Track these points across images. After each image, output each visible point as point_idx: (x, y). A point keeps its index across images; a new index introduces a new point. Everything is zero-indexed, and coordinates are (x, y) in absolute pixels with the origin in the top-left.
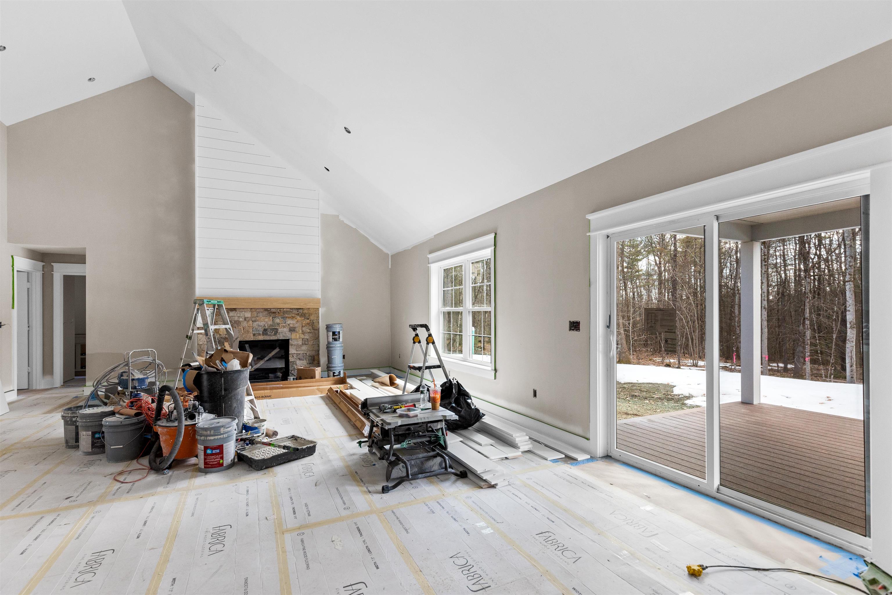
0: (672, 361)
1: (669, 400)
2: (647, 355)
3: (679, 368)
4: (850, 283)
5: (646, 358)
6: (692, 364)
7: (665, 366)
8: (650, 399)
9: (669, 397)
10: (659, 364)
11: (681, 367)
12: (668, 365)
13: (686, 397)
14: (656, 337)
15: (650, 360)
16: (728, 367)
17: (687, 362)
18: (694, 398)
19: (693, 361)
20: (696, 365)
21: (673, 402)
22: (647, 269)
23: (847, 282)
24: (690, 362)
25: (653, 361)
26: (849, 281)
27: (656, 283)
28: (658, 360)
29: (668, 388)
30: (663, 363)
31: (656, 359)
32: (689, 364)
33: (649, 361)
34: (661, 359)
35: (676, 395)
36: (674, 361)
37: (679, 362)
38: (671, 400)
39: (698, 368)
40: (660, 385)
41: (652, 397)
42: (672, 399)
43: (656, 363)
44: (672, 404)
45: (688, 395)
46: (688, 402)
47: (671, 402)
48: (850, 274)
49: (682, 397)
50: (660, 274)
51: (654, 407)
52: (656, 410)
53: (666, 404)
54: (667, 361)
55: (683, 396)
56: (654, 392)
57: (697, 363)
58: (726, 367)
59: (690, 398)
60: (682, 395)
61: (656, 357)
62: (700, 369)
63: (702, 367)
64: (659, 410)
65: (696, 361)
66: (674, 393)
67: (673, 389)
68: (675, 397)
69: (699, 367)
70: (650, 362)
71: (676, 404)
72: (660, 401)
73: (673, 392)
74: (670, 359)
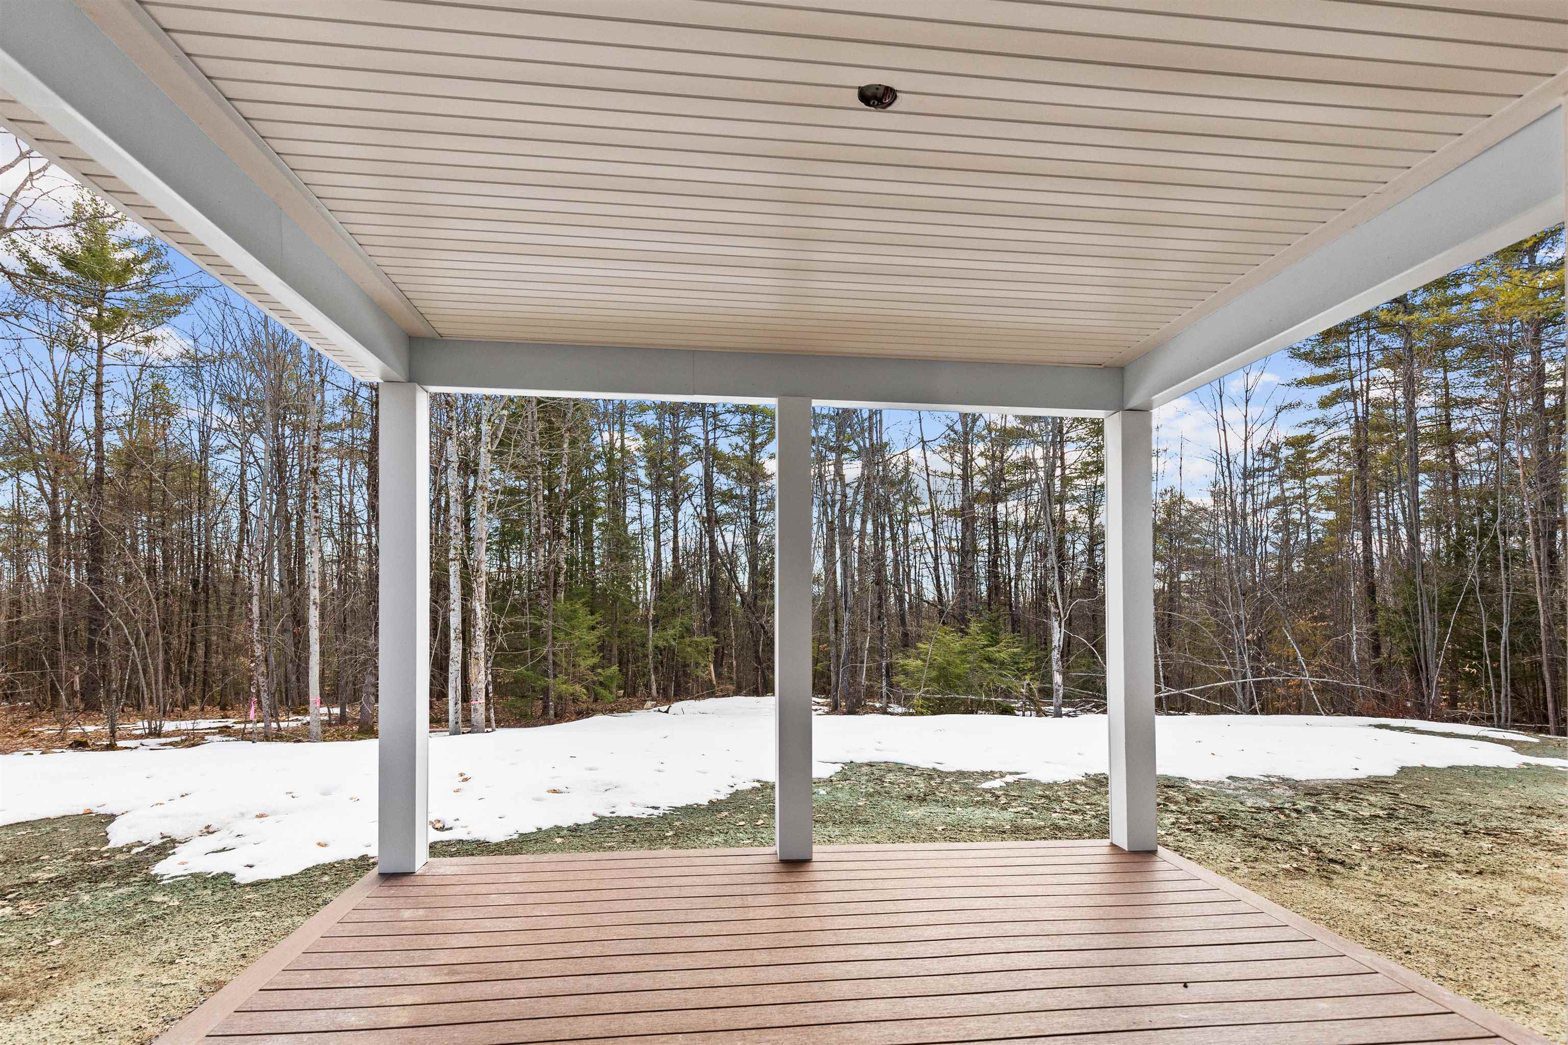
0: (90, 729)
1: (96, 877)
2: (14, 722)
3: (111, 747)
4: (456, 562)
5: (9, 730)
6: (147, 731)
7: (71, 746)
8: (18, 899)
9: (96, 863)
10: (48, 746)
11: (120, 744)
12: (80, 745)
13: (152, 849)
14: (43, 675)
15: (23, 734)
16: (229, 727)
17: (131, 726)
18: (180, 849)
19: (150, 725)
20: (156, 733)
21: (111, 885)
22: (16, 505)
23: (452, 560)
24: (141, 726)
25: (33, 736)
26: (454, 560)
27: (44, 541)
28: (49, 730)
29: (89, 830)
30: (63, 739)
31: (40, 729)
32: (138, 732)
33: (19, 736)
34: (58, 726)
35: (120, 850)
36: (96, 728)
37: (113, 732)
38: (104, 879)
39: (163, 740)
40: (58, 825)
41: (29, 884)
42: (105, 873)
43: (41, 740)
44: (110, 895)
45: (157, 842)
46: (167, 868)
47: (103, 885)
48: (455, 548)
49: (141, 853)
50: (55, 518)
51: (37, 932)
52: (45, 941)
53: (86, 898)
54: (75, 731)
55: (142, 849)
56: (37, 860)
57: (161, 727)
58: (227, 727)
59: (165, 849)
60: (140, 844)
61: (41, 725)
62: (169, 740)
63: (171, 736)
64: (56, 942)
65: (158, 723)
66: (111, 845)
67: (108, 829)
68: (118, 857)
69: (164, 737)
70: (21, 739)
71: (124, 890)
72: (59, 892)
73: (108, 842)
74: (84, 725)
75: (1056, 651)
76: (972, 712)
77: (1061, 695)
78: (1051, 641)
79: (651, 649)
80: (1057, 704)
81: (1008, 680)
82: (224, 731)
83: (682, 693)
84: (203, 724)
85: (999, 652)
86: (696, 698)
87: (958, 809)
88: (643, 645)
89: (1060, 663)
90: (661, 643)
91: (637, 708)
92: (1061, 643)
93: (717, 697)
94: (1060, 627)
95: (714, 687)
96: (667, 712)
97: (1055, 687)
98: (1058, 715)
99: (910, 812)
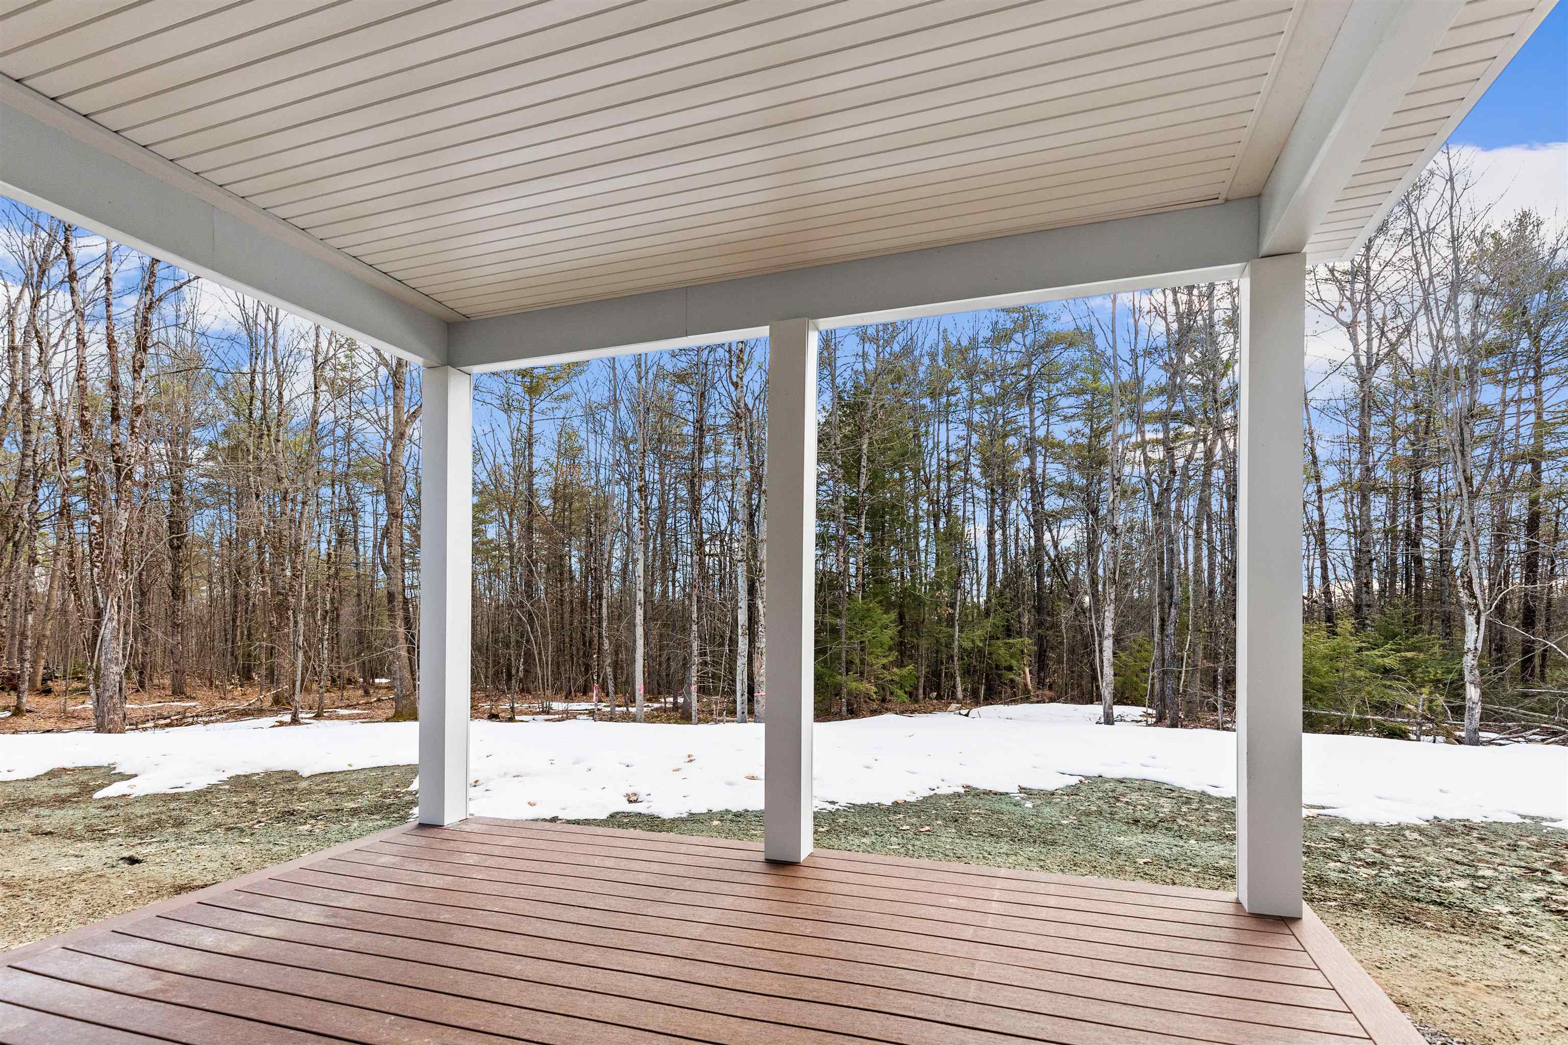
1: (377, 810)
3: (511, 720)
6: (541, 709)
7: (488, 718)
9: (389, 801)
11: (517, 718)
12: (494, 717)
20: (547, 711)
37: (512, 708)
38: (379, 813)
42: (384, 808)
47: (373, 817)
53: (355, 825)
56: (360, 794)
57: (550, 707)
62: (553, 717)
63: (557, 714)
65: (548, 704)
69: (552, 714)
72: (345, 818)
75: (1470, 656)
76: (1342, 733)
77: (1477, 716)
78: (1463, 642)
79: (956, 650)
80: (1471, 728)
81: (1397, 693)
82: (591, 713)
83: (992, 696)
84: (574, 706)
85: (1383, 656)
86: (1006, 703)
87: (1192, 842)
88: (949, 646)
89: (1477, 672)
90: (967, 645)
91: (940, 710)
92: (1480, 645)
93: (1032, 703)
94: (1478, 623)
95: (1029, 692)
96: (967, 715)
97: (1468, 704)
98: (1475, 742)
99: (1122, 838)
